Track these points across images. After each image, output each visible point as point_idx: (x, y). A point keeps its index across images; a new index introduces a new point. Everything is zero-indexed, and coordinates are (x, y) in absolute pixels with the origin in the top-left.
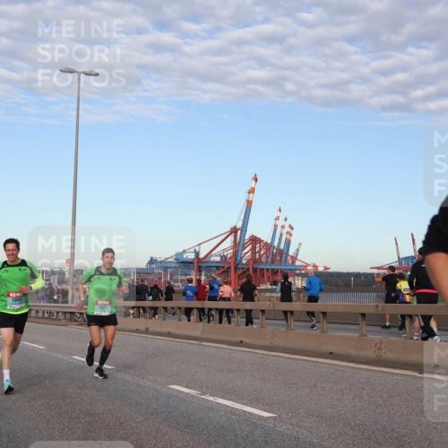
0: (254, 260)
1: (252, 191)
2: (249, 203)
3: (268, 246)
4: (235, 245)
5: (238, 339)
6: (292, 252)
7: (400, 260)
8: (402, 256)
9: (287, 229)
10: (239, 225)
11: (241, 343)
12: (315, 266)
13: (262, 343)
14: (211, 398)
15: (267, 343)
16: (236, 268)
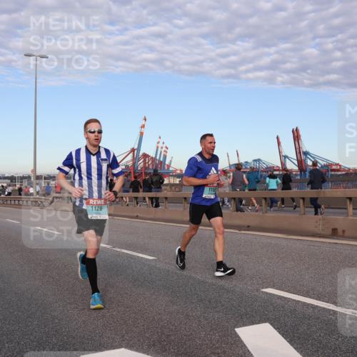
0: (145, 168)
1: (143, 126)
2: (142, 134)
3: (154, 159)
4: (134, 159)
5: (135, 215)
6: (167, 162)
7: (230, 166)
8: (231, 163)
9: (164, 149)
10: (136, 147)
11: (137, 217)
12: (181, 171)
13: (149, 217)
14: (118, 250)
15: (152, 216)
16: (134, 172)
